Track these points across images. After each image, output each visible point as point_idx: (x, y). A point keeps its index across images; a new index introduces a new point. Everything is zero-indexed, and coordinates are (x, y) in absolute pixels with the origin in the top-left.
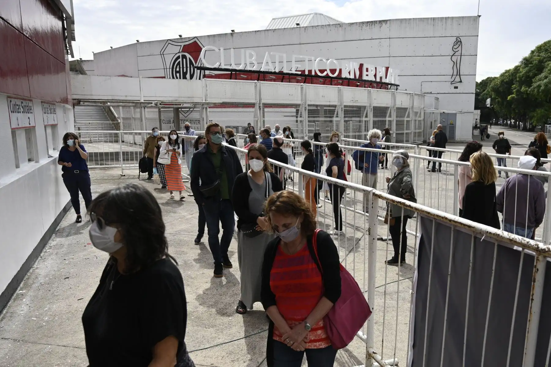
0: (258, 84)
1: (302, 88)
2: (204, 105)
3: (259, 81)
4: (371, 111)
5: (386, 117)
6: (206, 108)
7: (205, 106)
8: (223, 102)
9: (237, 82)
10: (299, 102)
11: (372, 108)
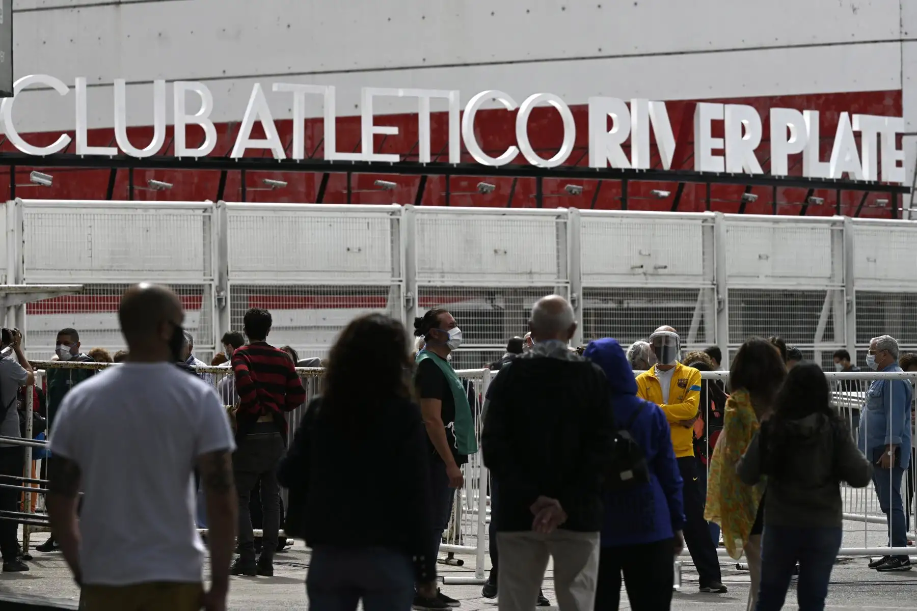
0: (216, 214)
1: (395, 224)
2: (11, 297)
3: (220, 202)
4: (720, 311)
5: (813, 336)
6: (18, 309)
7: (15, 301)
8: (86, 285)
9: (135, 208)
10: (383, 279)
11: (724, 295)
